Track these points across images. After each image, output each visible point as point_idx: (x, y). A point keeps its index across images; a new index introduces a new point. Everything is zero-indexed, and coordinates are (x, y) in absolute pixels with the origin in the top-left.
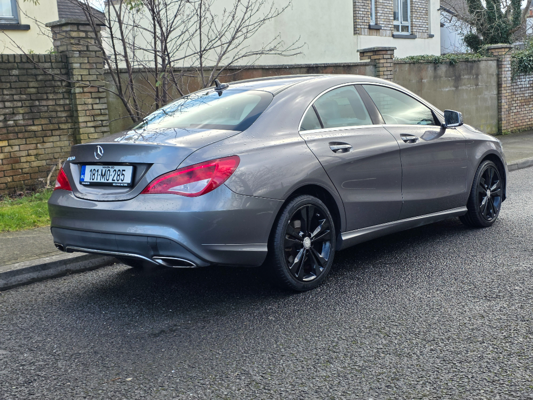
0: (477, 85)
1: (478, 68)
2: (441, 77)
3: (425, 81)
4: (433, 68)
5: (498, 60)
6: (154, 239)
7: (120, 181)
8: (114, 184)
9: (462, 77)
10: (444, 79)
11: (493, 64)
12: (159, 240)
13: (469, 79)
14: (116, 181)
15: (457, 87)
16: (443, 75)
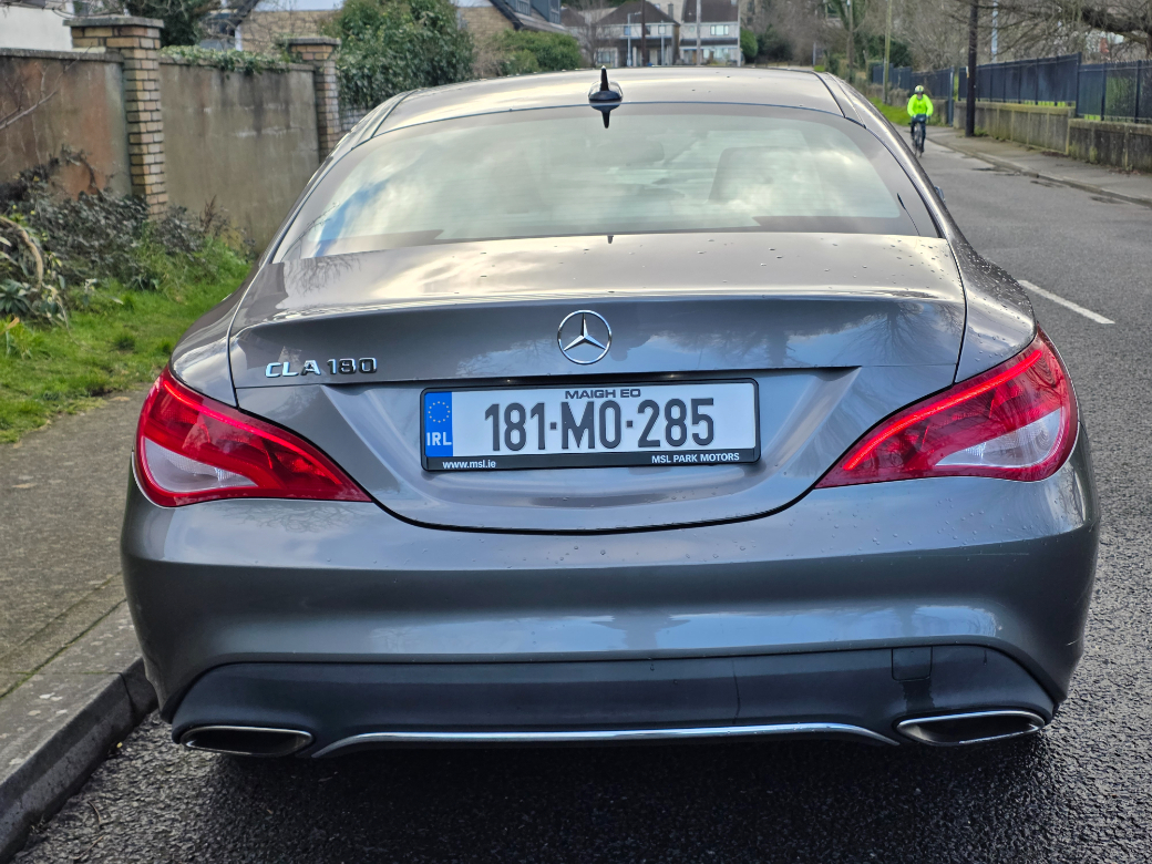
0: (288, 127)
1: (287, 85)
2: (232, 105)
3: (208, 110)
4: (219, 81)
5: (314, 72)
6: (923, 657)
7: (690, 444)
8: (656, 460)
9: (265, 106)
10: (238, 108)
11: (307, 78)
12: (942, 656)
13: (276, 111)
14: (665, 446)
15: (258, 129)
16: (236, 99)
